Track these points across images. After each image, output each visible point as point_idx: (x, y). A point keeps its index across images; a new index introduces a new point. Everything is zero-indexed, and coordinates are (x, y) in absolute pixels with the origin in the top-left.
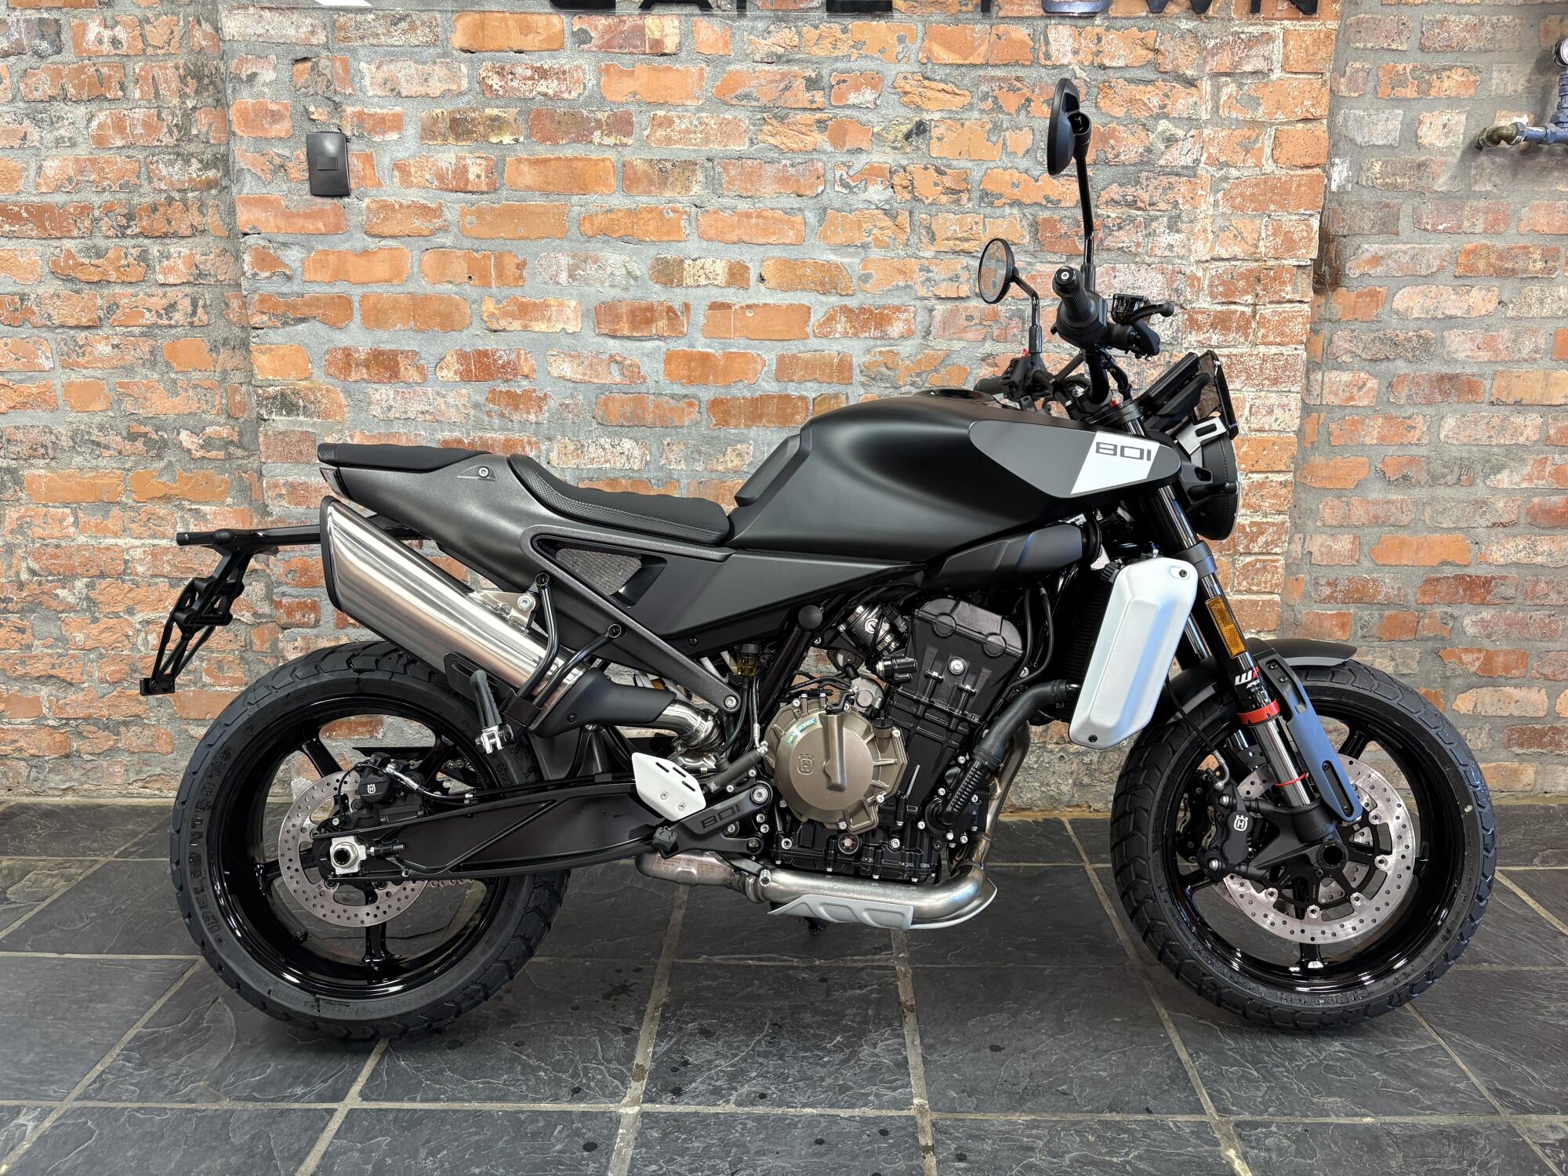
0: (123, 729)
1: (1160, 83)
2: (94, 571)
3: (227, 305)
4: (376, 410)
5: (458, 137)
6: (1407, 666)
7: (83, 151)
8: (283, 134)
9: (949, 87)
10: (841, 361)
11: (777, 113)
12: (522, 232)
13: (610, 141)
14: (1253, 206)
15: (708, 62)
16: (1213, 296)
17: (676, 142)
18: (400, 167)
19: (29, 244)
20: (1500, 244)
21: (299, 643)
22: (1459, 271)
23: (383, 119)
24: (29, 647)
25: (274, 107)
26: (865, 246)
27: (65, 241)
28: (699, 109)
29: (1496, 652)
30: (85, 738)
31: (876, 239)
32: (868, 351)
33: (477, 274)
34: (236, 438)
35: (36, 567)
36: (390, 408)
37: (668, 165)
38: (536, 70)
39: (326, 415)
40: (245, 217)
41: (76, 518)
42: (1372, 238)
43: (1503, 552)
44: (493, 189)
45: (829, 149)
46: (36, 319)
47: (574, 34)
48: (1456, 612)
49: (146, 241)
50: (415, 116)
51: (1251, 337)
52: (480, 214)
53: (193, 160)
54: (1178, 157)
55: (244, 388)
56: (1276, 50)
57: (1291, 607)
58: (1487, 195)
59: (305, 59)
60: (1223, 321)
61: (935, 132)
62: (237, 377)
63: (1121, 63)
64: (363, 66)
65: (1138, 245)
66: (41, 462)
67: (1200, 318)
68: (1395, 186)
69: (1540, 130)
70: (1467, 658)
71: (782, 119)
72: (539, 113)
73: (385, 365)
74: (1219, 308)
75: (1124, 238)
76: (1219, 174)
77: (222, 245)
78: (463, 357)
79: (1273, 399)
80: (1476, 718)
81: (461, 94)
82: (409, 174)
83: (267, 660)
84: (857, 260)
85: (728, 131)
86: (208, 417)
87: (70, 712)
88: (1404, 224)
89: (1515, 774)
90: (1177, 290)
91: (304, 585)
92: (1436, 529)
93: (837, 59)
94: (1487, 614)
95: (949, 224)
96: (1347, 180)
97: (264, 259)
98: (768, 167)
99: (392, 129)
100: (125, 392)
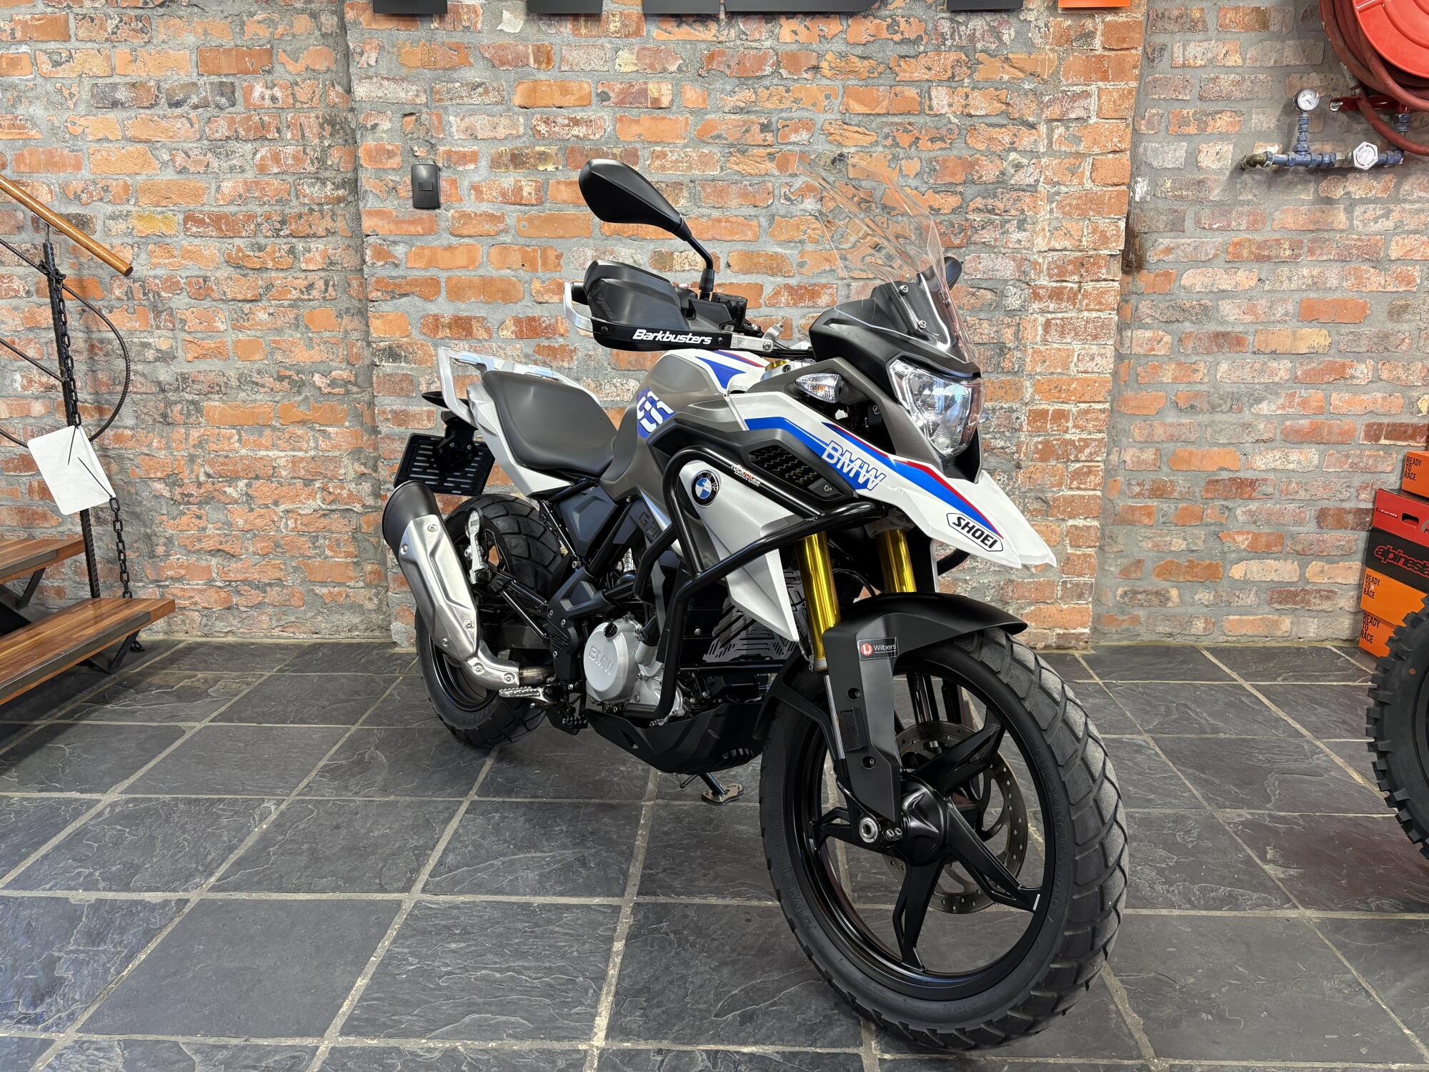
0: (268, 589)
1: (1010, 126)
2: (252, 475)
3: (350, 285)
5: (516, 166)
6: (1196, 544)
7: (250, 175)
8: (395, 166)
9: (861, 130)
11: (740, 149)
12: (560, 233)
14: (1078, 212)
15: (691, 113)
16: (1050, 276)
17: (669, 169)
18: (476, 188)
19: (210, 241)
20: (1258, 238)
22: (1229, 258)
23: (464, 155)
24: (204, 529)
25: (390, 147)
26: (802, 242)
27: (236, 239)
28: (685, 146)
29: (1260, 534)
30: (242, 595)
31: (810, 236)
32: (804, 316)
33: (528, 262)
34: (353, 379)
35: (211, 471)
37: (663, 186)
38: (571, 119)
39: (421, 363)
40: (368, 224)
41: (240, 436)
42: (1165, 234)
43: (1264, 461)
44: (540, 202)
45: (776, 172)
46: (215, 295)
47: (598, 95)
48: (1230, 504)
49: (294, 240)
50: (486, 152)
51: (1078, 306)
52: (531, 220)
53: (328, 183)
54: (1024, 178)
55: (360, 343)
56: (1093, 103)
57: (1112, 501)
58: (1249, 203)
59: (411, 114)
60: (1057, 294)
61: (851, 161)
62: (356, 336)
63: (983, 113)
64: (452, 118)
65: (996, 240)
66: (217, 397)
67: (1041, 291)
68: (1181, 197)
69: (1284, 157)
70: (1239, 538)
71: (743, 153)
72: (572, 150)
74: (1055, 285)
75: (987, 236)
76: (1053, 190)
77: (347, 242)
78: (517, 321)
79: (1094, 349)
80: (1245, 583)
81: (519, 137)
82: (482, 192)
84: (796, 252)
85: (705, 161)
86: (334, 364)
87: (232, 576)
88: (1189, 224)
89: (1276, 624)
90: (1024, 272)
92: (1216, 444)
93: (782, 110)
94: (1253, 506)
96: (1147, 193)
97: (380, 253)
98: (733, 187)
99: (471, 161)
100: (276, 347)
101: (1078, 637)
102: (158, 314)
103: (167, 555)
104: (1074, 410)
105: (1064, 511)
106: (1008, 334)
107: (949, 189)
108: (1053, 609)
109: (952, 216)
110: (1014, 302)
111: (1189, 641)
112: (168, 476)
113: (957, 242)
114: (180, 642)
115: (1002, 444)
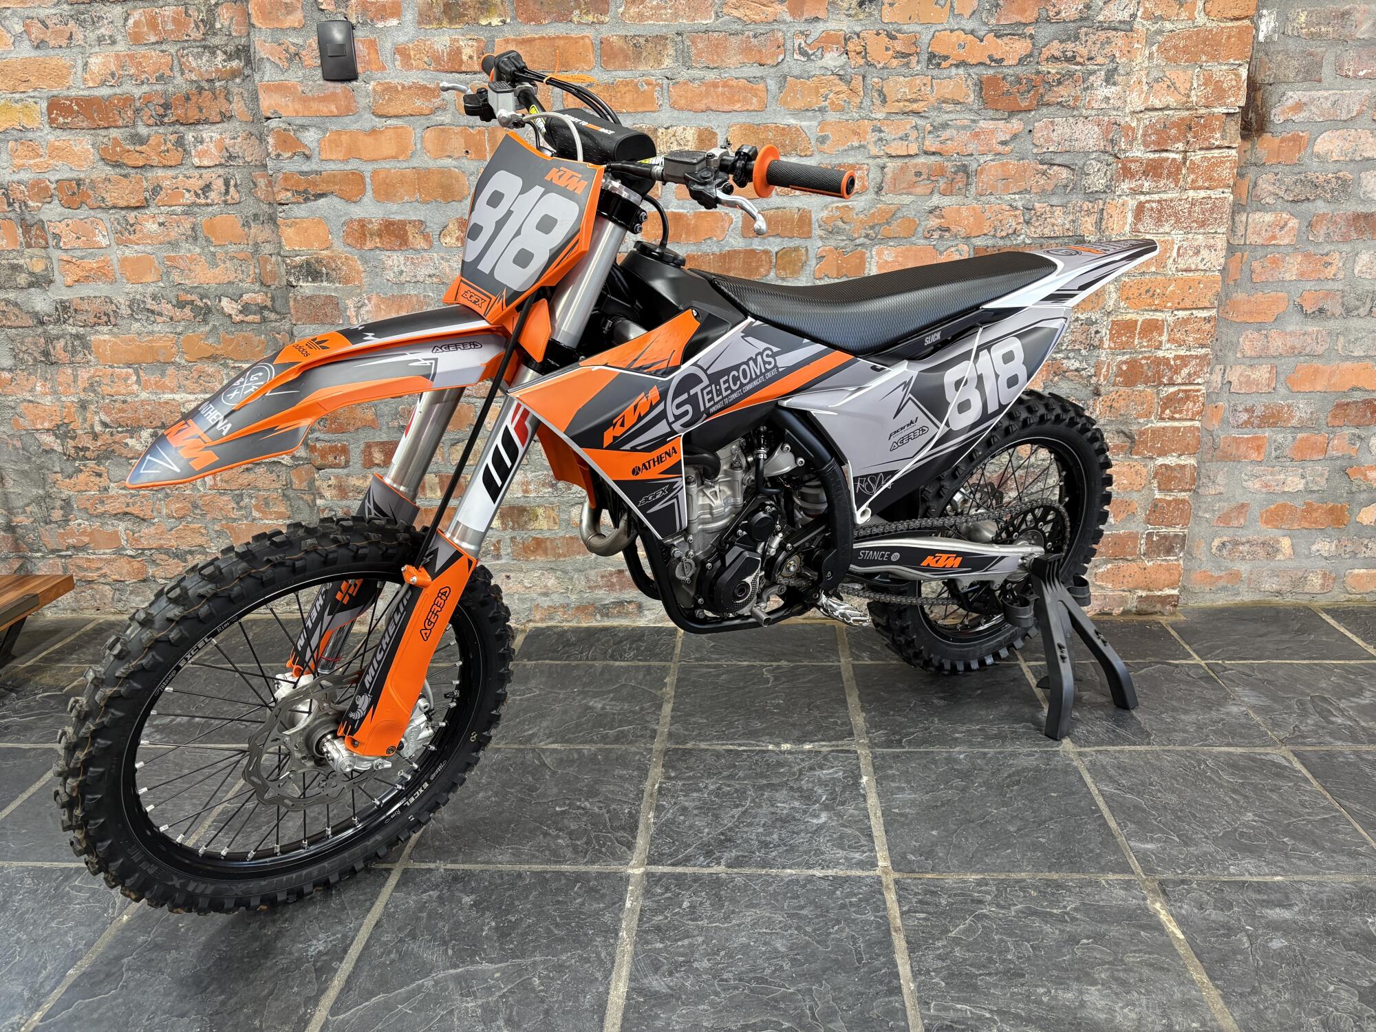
0: (189, 557)
2: (157, 423)
3: (255, 184)
4: (390, 275)
5: (451, 21)
6: (1317, 483)
7: (122, 47)
8: (296, 25)
10: (801, 218)
13: (590, 18)
14: (1186, 57)
16: (1146, 145)
17: (649, 18)
18: (401, 51)
19: (81, 134)
21: (333, 481)
23: (384, 6)
24: (106, 489)
26: (821, 110)
27: (111, 130)
30: (158, 565)
31: (833, 103)
32: (826, 207)
33: (473, 148)
34: (269, 304)
35: (107, 420)
36: (401, 272)
37: (642, 40)
39: (346, 280)
40: (267, 103)
41: (138, 376)
42: (1297, 85)
45: (789, 18)
46: (91, 202)
48: (1363, 433)
49: (182, 128)
50: (412, 2)
51: (1181, 183)
53: (219, 52)
54: (1116, 12)
55: (274, 259)
57: (1211, 433)
60: (1155, 168)
62: (267, 249)
65: (1076, 99)
66: (105, 329)
67: (1133, 166)
68: (1320, 36)
73: (395, 233)
74: (1152, 156)
75: (1064, 93)
76: (1153, 28)
77: (249, 128)
78: (464, 224)
79: (1200, 240)
82: (409, 56)
83: (305, 497)
84: (815, 123)
85: (695, 6)
86: (246, 285)
87: (145, 543)
88: (1327, 71)
90: (1112, 141)
91: (335, 431)
92: (1348, 358)
95: (899, 87)
96: (1274, 32)
97: (288, 141)
98: (733, 39)
99: (393, 15)
100: (171, 266)
101: (1164, 600)
102: (27, 228)
103: (67, 521)
104: (1171, 319)
105: (1153, 447)
106: (1087, 226)
107: (1016, 31)
108: (1134, 567)
109: (1020, 70)
110: (1098, 181)
111: (1303, 600)
112: (58, 426)
113: (1024, 104)
114: (90, 621)
115: (1077, 365)
